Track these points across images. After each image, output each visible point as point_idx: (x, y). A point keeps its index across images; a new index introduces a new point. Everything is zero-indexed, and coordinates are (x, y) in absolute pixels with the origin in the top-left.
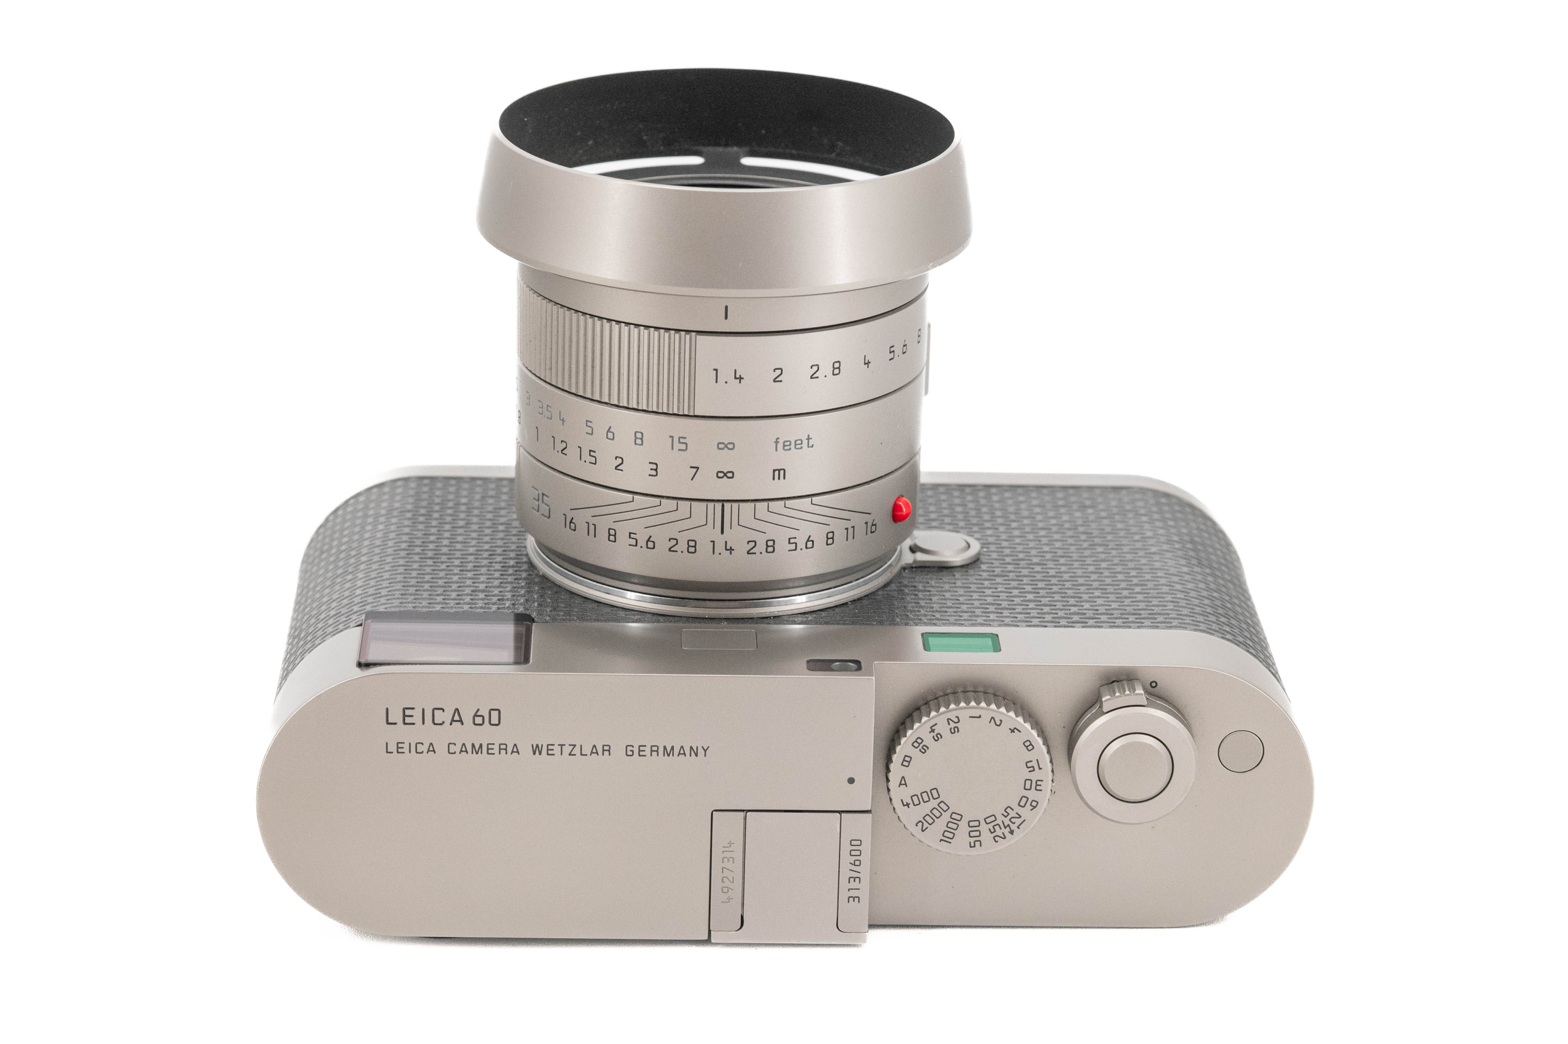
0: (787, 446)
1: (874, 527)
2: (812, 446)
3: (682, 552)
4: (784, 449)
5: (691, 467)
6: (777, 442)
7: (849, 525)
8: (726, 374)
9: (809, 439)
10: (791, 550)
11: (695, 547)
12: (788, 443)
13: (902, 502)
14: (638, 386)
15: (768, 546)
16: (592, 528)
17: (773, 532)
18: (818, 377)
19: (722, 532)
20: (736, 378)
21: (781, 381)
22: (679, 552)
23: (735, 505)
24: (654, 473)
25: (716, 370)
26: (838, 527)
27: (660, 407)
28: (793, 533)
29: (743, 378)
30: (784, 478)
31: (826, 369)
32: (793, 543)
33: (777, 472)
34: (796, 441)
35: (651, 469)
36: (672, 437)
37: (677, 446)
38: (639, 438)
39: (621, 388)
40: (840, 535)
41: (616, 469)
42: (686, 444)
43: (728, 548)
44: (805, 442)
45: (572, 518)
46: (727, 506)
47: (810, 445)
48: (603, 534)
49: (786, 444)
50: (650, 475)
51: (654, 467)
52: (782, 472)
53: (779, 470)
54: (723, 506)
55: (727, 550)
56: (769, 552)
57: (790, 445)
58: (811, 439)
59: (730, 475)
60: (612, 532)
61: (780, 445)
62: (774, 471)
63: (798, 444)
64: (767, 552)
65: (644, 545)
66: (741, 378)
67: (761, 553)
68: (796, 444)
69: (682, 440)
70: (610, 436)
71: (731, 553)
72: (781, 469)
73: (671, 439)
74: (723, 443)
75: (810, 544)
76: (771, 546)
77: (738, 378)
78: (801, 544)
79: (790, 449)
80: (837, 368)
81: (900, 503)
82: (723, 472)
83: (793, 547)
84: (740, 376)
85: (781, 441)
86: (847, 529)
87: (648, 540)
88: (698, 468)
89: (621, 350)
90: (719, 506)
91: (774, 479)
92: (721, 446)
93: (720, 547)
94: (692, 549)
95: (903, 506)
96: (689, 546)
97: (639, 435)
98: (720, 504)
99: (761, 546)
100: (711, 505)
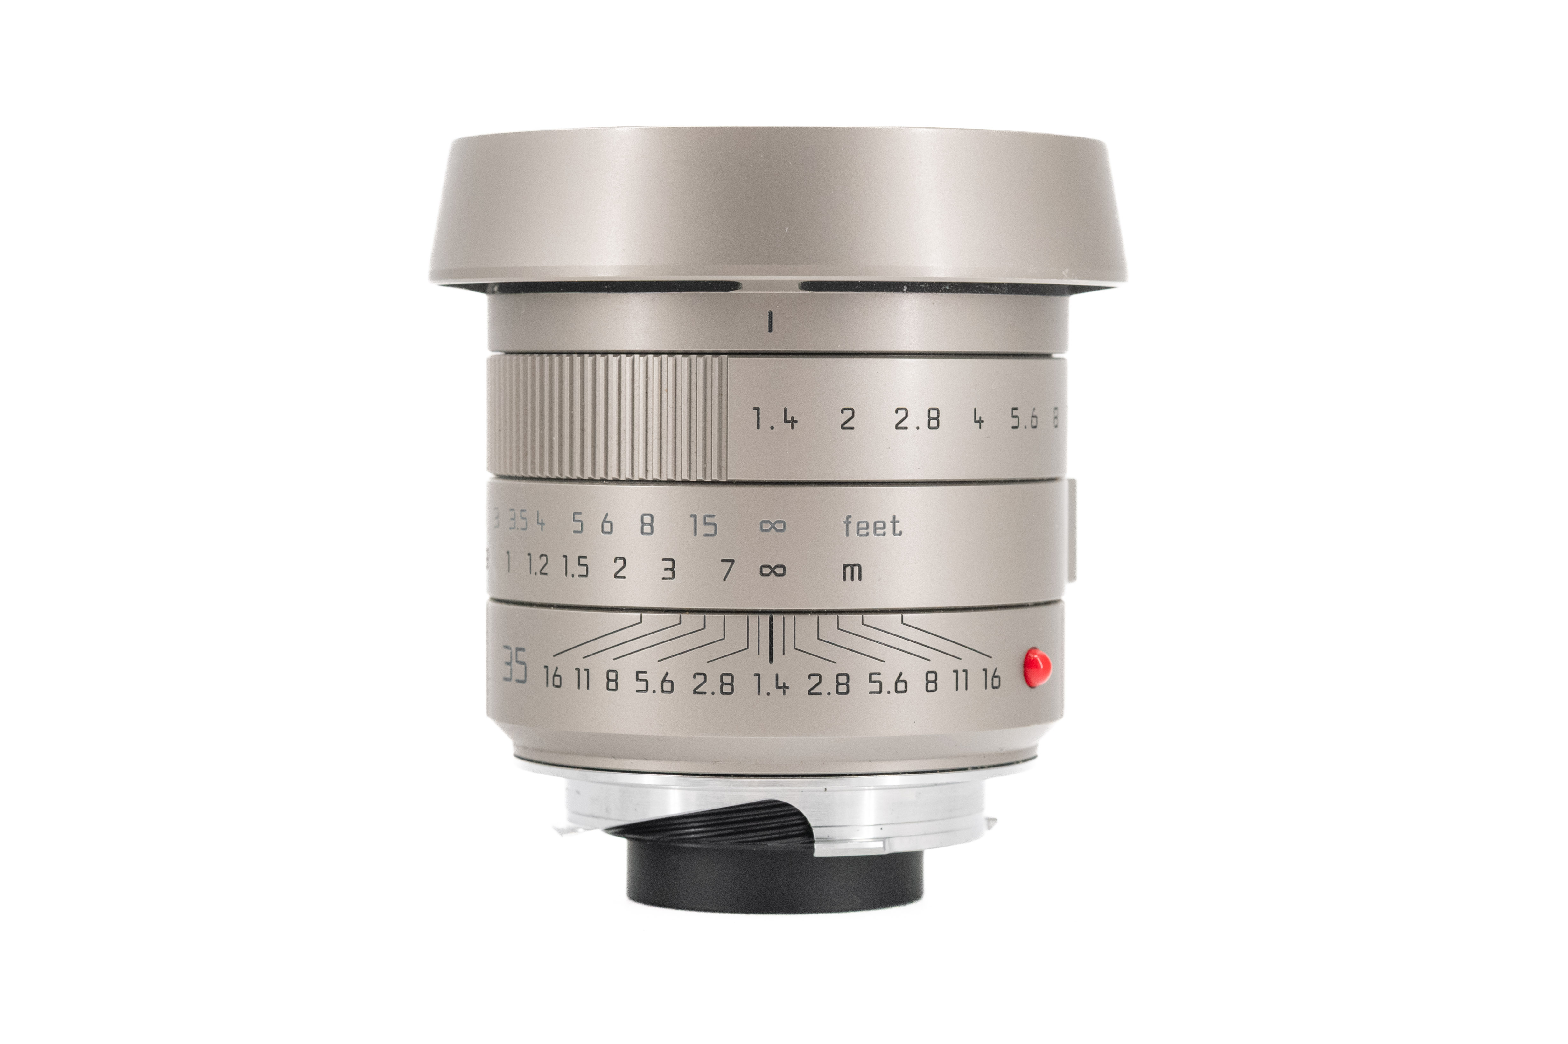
0: (862, 529)
1: (996, 680)
2: (900, 533)
3: (713, 693)
4: (858, 533)
5: (723, 561)
6: (848, 523)
7: (960, 666)
8: (772, 416)
9: (894, 522)
10: (874, 693)
11: (731, 684)
12: (864, 525)
13: (1038, 655)
14: (647, 445)
15: (839, 684)
16: (584, 674)
17: (847, 663)
18: (906, 428)
19: (771, 660)
20: (786, 421)
21: (852, 428)
22: (709, 693)
23: (789, 619)
24: (669, 574)
25: (757, 409)
26: (944, 667)
27: (678, 473)
28: (876, 666)
29: (796, 422)
30: (860, 578)
31: (918, 417)
32: (875, 682)
33: (849, 569)
34: (875, 524)
35: (666, 569)
36: (694, 516)
37: (702, 529)
38: (647, 524)
39: (622, 453)
40: (946, 680)
41: (616, 576)
42: (715, 525)
43: (781, 684)
44: (890, 526)
45: (557, 669)
46: (777, 619)
47: (897, 532)
48: (599, 680)
49: (862, 525)
50: (664, 579)
51: (669, 564)
52: (856, 569)
53: (853, 566)
54: (771, 620)
55: (778, 687)
56: (841, 693)
57: (867, 528)
58: (898, 522)
59: (779, 571)
60: (612, 676)
61: (853, 528)
62: (845, 566)
63: (879, 528)
64: (837, 692)
65: (658, 689)
66: (793, 421)
67: (829, 694)
68: (875, 529)
69: (708, 520)
70: (607, 527)
71: (784, 692)
72: (855, 565)
73: (693, 519)
74: (769, 522)
75: (901, 687)
76: (843, 684)
77: (789, 422)
78: (889, 685)
79: (867, 534)
80: (934, 419)
81: (1036, 656)
82: (769, 567)
83: (876, 687)
84: (793, 418)
85: (854, 521)
86: (956, 672)
87: (664, 680)
88: (732, 561)
89: (622, 395)
90: (765, 619)
91: (844, 578)
92: (766, 526)
93: (768, 684)
94: (727, 689)
95: (1039, 660)
96: (723, 684)
97: (647, 520)
98: (768, 617)
99: (828, 684)
100: (753, 618)
